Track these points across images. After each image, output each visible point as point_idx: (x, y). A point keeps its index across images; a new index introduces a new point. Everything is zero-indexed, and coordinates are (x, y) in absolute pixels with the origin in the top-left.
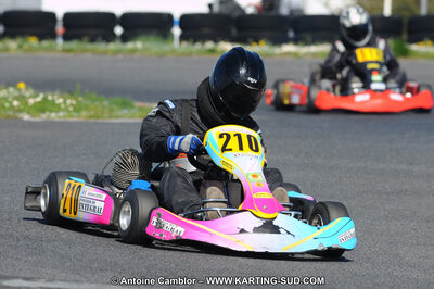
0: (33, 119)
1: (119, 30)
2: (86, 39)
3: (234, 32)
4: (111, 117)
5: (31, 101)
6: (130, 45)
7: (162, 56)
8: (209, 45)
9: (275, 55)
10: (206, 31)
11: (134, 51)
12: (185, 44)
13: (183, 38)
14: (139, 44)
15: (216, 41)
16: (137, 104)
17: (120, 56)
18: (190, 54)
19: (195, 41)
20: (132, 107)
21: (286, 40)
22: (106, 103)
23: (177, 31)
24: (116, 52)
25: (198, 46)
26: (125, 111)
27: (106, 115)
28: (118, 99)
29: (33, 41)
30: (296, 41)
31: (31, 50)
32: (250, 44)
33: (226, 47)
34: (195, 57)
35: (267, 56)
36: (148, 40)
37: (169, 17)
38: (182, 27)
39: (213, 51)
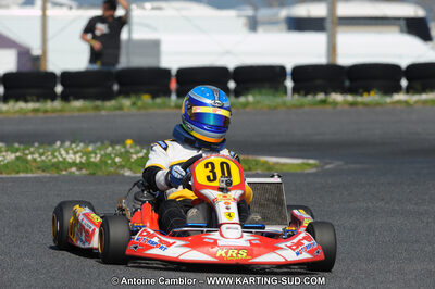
1: (232, 85)
3: (347, 83)
6: (242, 99)
8: (321, 96)
9: (386, 103)
10: (319, 82)
11: (246, 105)
12: (296, 96)
13: (295, 90)
14: (251, 98)
15: (327, 93)
18: (302, 106)
19: (306, 94)
21: (398, 89)
23: (289, 83)
25: (310, 97)
29: (146, 98)
30: (408, 90)
32: (361, 95)
33: (337, 97)
34: (306, 109)
35: (378, 104)
36: (260, 93)
37: (282, 69)
38: (294, 80)
39: (324, 102)
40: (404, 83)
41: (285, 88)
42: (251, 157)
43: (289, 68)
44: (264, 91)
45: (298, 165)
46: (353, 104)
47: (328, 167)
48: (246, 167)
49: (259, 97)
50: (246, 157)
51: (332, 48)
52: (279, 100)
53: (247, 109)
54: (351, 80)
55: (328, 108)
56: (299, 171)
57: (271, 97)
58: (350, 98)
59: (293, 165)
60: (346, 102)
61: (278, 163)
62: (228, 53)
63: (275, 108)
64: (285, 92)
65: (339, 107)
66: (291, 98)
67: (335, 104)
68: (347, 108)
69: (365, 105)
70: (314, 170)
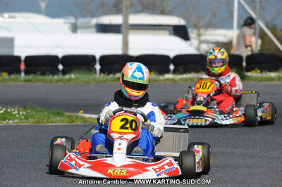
1: (61, 67)
2: (39, 73)
4: (48, 122)
6: (67, 76)
8: (118, 75)
9: (160, 80)
10: (116, 66)
11: (70, 80)
12: (102, 75)
13: (102, 71)
14: (73, 76)
16: (67, 114)
17: (60, 84)
18: (106, 81)
19: (109, 74)
20: (63, 115)
21: (168, 71)
22: (45, 113)
23: (98, 67)
24: (58, 81)
25: (111, 76)
26: (58, 118)
27: (45, 121)
28: (54, 111)
30: (175, 72)
31: (3, 80)
34: (109, 83)
35: (155, 81)
36: (79, 73)
37: (93, 57)
38: (100, 64)
40: (172, 67)
41: (95, 69)
42: (73, 114)
43: (98, 57)
44: (81, 71)
48: (70, 120)
49: (78, 75)
50: (69, 114)
51: (126, 44)
52: (89, 77)
53: (71, 83)
57: (86, 75)
61: (91, 118)
62: (58, 46)
63: (89, 82)
64: (95, 73)
66: (99, 76)
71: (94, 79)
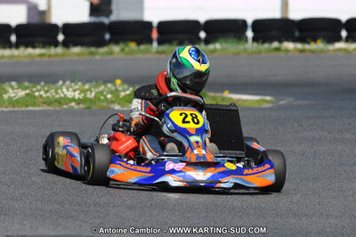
0: (122, 109)
1: (203, 35)
2: (175, 43)
3: (297, 34)
5: (122, 94)
6: (211, 47)
7: (237, 54)
8: (276, 44)
9: (329, 51)
10: (274, 33)
11: (214, 51)
12: (255, 44)
13: (254, 39)
14: (218, 46)
15: (280, 42)
16: (211, 94)
18: (259, 52)
19: (264, 42)
21: (339, 39)
23: (250, 34)
25: (266, 46)
29: (133, 45)
30: (348, 40)
31: (131, 52)
32: (309, 43)
33: (290, 45)
34: (264, 55)
35: (322, 51)
36: (226, 42)
37: (244, 22)
38: (253, 31)
39: (278, 49)
40: (344, 34)
41: (247, 37)
42: (218, 95)
43: (250, 22)
44: (229, 40)
45: (257, 101)
46: (302, 51)
47: (282, 102)
48: (215, 102)
49: (225, 45)
50: (214, 95)
51: (285, 5)
52: (241, 47)
53: (216, 54)
54: (301, 31)
55: (282, 54)
56: (257, 106)
57: (235, 45)
58: (299, 46)
59: (252, 101)
60: (296, 50)
61: (240, 100)
64: (247, 41)
65: (290, 54)
66: (250, 45)
67: (287, 51)
68: (297, 54)
69: (312, 52)
70: (270, 105)
71: (245, 50)
